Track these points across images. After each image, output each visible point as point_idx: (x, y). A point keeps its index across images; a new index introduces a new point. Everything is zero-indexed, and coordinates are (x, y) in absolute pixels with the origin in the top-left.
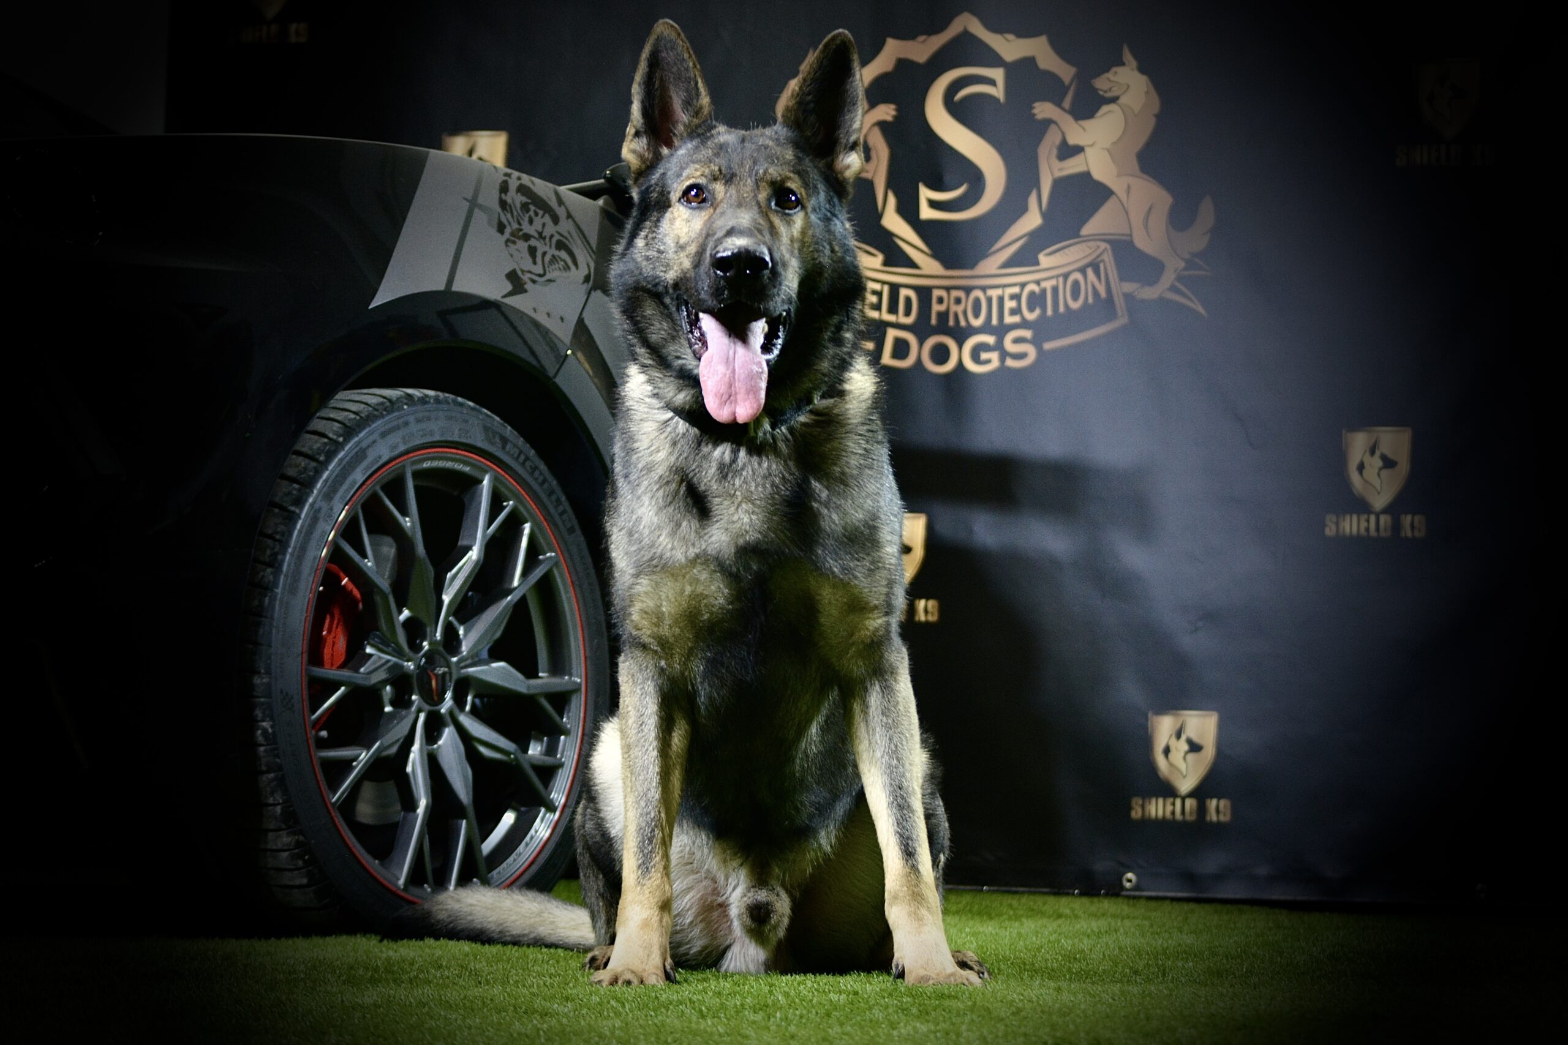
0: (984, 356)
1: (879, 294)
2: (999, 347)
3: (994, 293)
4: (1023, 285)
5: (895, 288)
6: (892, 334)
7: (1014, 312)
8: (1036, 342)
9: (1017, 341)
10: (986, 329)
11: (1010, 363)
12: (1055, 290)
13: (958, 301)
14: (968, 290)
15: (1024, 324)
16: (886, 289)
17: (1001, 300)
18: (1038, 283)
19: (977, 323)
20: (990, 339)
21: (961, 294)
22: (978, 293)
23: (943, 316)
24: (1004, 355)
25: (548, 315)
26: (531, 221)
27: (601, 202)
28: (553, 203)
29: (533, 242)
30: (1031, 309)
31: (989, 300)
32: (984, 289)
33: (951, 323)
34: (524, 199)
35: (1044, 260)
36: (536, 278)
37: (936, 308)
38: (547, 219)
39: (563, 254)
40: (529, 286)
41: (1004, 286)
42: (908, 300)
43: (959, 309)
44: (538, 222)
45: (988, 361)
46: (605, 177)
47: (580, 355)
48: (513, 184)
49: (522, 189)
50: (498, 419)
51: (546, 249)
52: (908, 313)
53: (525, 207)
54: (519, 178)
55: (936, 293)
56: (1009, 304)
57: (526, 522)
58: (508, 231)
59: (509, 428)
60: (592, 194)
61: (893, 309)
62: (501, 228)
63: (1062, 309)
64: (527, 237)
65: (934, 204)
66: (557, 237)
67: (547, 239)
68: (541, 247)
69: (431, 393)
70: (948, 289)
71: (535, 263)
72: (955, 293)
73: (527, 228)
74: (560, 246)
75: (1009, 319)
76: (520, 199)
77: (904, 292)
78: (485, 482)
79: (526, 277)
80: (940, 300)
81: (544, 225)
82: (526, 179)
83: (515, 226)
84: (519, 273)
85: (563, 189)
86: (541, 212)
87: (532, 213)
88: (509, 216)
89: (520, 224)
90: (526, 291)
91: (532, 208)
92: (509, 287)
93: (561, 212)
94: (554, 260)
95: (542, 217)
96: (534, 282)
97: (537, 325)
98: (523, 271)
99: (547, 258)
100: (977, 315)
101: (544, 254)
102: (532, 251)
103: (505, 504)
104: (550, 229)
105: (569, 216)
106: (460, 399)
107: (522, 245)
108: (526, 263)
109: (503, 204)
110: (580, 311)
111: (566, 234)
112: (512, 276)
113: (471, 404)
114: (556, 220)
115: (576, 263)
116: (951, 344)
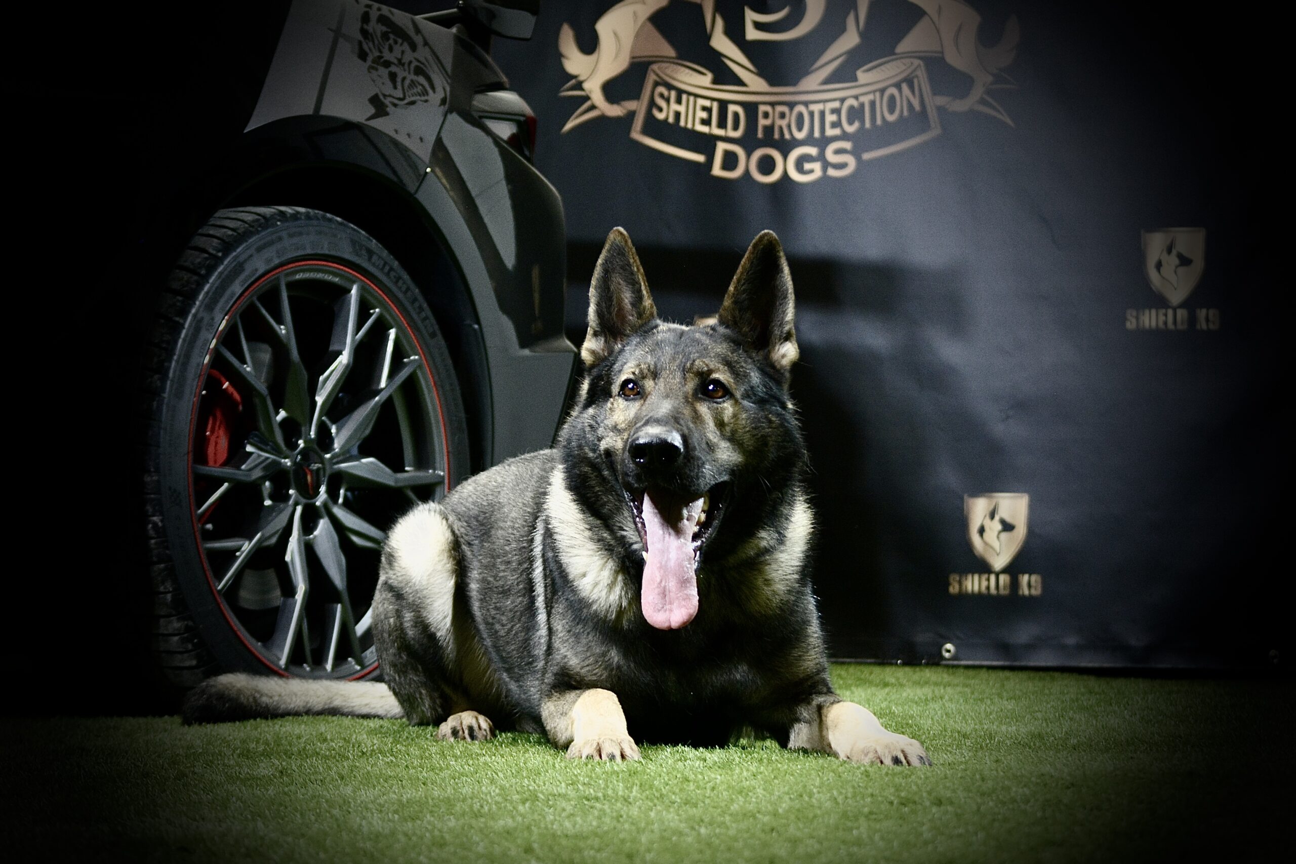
0: (807, 166)
1: (708, 110)
2: (821, 157)
3: (817, 108)
4: (843, 100)
5: (723, 105)
6: (721, 147)
7: (834, 125)
8: (856, 153)
9: (838, 152)
10: (809, 140)
11: (832, 172)
12: (873, 104)
13: (783, 116)
14: (791, 105)
15: (845, 136)
16: (715, 106)
17: (822, 114)
18: (856, 97)
19: (800, 136)
20: (813, 151)
21: (785, 109)
22: (800, 108)
23: (769, 130)
24: (826, 165)
25: (409, 135)
26: (391, 49)
27: (454, 30)
28: (411, 32)
29: (393, 69)
30: (851, 123)
31: (812, 114)
32: (806, 104)
33: (776, 136)
34: (384, 29)
35: (863, 76)
36: (396, 101)
37: (762, 122)
38: (406, 46)
39: (421, 79)
40: (390, 109)
41: (825, 101)
43: (784, 123)
44: (397, 49)
45: (811, 171)
46: (458, 7)
47: (437, 170)
48: (374, 15)
49: (383, 20)
50: (363, 232)
51: (406, 74)
52: (736, 127)
53: (385, 36)
54: (379, 9)
55: (762, 108)
56: (830, 118)
57: (392, 328)
58: (370, 58)
59: (374, 241)
60: (445, 22)
61: (722, 124)
62: (363, 56)
63: (879, 122)
64: (387, 64)
65: (759, 26)
66: (415, 63)
67: (406, 66)
68: (401, 74)
69: (302, 210)
70: (773, 104)
71: (395, 88)
72: (779, 109)
73: (387, 56)
74: (419, 71)
75: (830, 132)
76: (381, 28)
77: (732, 108)
78: (354, 292)
79: (387, 101)
80: (766, 115)
81: (403, 52)
82: (385, 10)
83: (377, 54)
84: (381, 97)
85: (418, 18)
86: (400, 41)
87: (391, 41)
88: (371, 45)
89: (381, 52)
90: (387, 114)
91: (392, 36)
92: (372, 111)
93: (418, 40)
94: (413, 84)
95: (401, 45)
96: (395, 105)
97: (396, 144)
98: (385, 96)
99: (407, 82)
100: (800, 129)
101: (404, 79)
102: (393, 77)
103: (372, 311)
104: (409, 56)
105: (426, 43)
106: (328, 215)
107: (384, 72)
108: (388, 89)
109: (364, 32)
110: (437, 130)
111: (423, 60)
112: (375, 100)
113: (339, 219)
114: (413, 47)
115: (433, 88)
116: (777, 156)
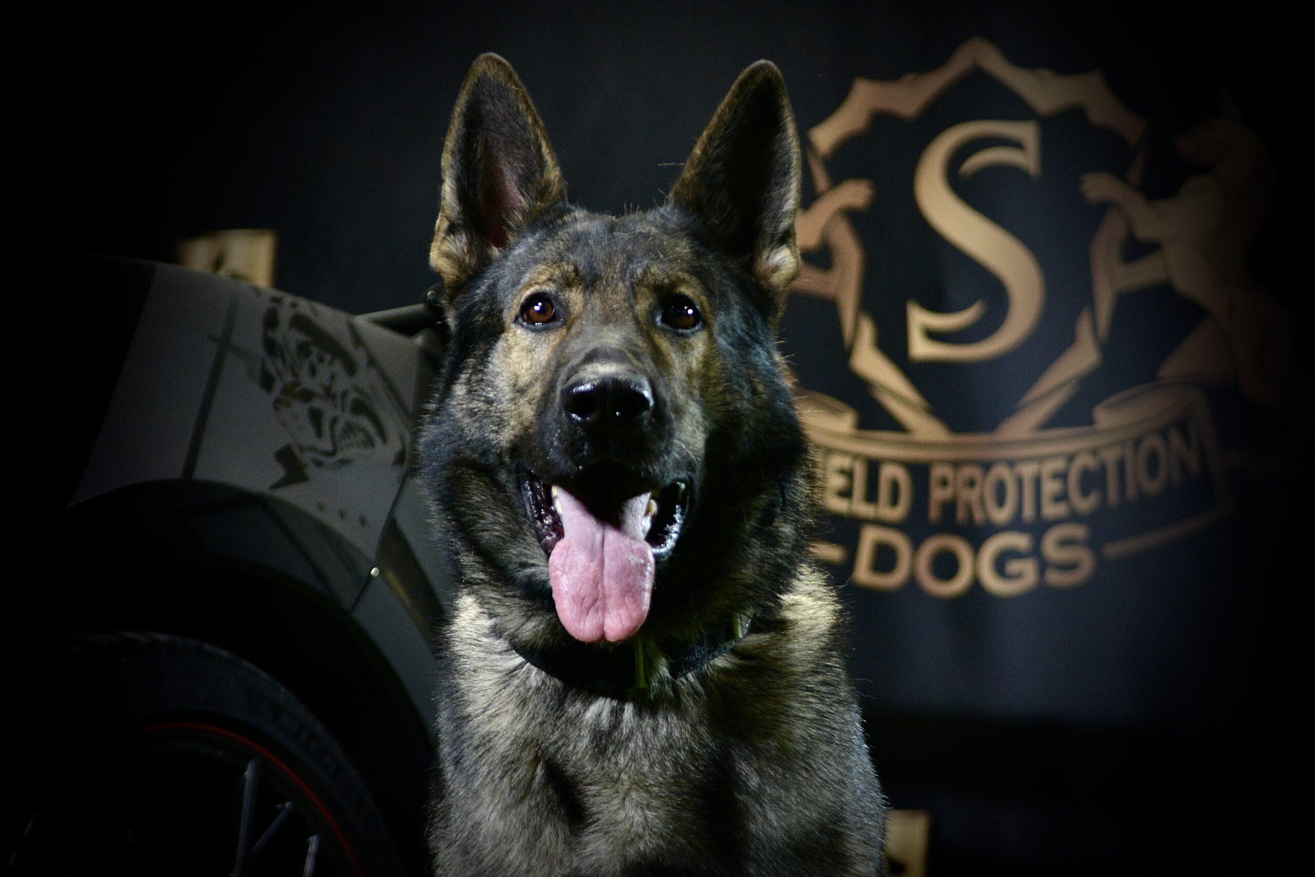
0: (1014, 566)
2: (1036, 552)
3: (1028, 471)
4: (1071, 458)
6: (870, 537)
7: (1057, 499)
8: (1093, 544)
9: (1065, 543)
10: (1016, 524)
11: (1055, 578)
12: (1121, 465)
13: (971, 483)
14: (986, 466)
15: (1074, 517)
17: (1038, 483)
18: (1094, 452)
19: (1001, 515)
20: (1020, 541)
21: (975, 472)
22: (1001, 471)
23: (949, 507)
24: (1043, 565)
25: (342, 514)
26: (313, 371)
27: (419, 340)
28: (347, 342)
29: (317, 403)
30: (1085, 491)
31: (1020, 483)
32: (1011, 463)
33: (961, 515)
34: (302, 337)
35: (1104, 418)
36: (321, 458)
37: (938, 495)
38: (338, 367)
39: (364, 422)
40: (311, 470)
41: (1041, 459)
42: (895, 486)
43: (972, 495)
44: (324, 372)
45: (1018, 576)
46: (425, 300)
47: (391, 576)
48: (285, 314)
49: (300, 322)
50: (265, 675)
51: (338, 412)
52: (894, 500)
53: (303, 349)
54: (294, 305)
55: (938, 472)
56: (1051, 487)
57: (312, 835)
58: (278, 386)
59: (283, 690)
60: (405, 327)
61: (871, 496)
62: (267, 382)
63: (1131, 492)
64: (307, 396)
65: (933, 335)
66: (353, 395)
67: (338, 400)
68: (329, 411)
69: (164, 638)
70: (956, 465)
71: (319, 434)
72: (968, 472)
73: (307, 382)
74: (360, 408)
75: (1051, 510)
76: (295, 337)
77: (889, 472)
78: (248, 773)
79: (306, 458)
80: (944, 483)
81: (333, 377)
82: (304, 306)
83: (289, 378)
84: (297, 452)
85: (362, 321)
86: (328, 358)
87: (314, 358)
88: (279, 363)
89: (295, 374)
90: (304, 478)
91: (315, 350)
92: (279, 473)
93: (359, 356)
94: (350, 429)
95: (331, 363)
96: (319, 464)
97: (324, 530)
98: (302, 449)
99: (339, 427)
101: (334, 421)
102: (316, 417)
103: (278, 806)
104: (343, 382)
105: (372, 362)
106: (207, 647)
107: (300, 409)
108: (307, 435)
109: (270, 346)
110: (388, 507)
111: (368, 390)
112: (286, 457)
113: (225, 653)
114: (351, 368)
115: (383, 434)
116: (962, 550)
